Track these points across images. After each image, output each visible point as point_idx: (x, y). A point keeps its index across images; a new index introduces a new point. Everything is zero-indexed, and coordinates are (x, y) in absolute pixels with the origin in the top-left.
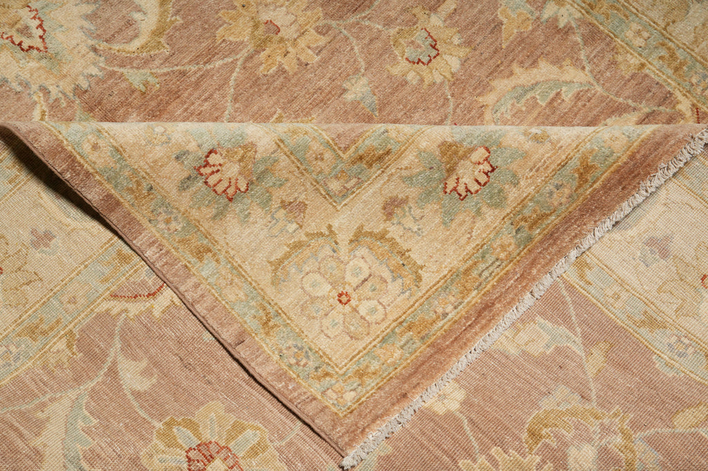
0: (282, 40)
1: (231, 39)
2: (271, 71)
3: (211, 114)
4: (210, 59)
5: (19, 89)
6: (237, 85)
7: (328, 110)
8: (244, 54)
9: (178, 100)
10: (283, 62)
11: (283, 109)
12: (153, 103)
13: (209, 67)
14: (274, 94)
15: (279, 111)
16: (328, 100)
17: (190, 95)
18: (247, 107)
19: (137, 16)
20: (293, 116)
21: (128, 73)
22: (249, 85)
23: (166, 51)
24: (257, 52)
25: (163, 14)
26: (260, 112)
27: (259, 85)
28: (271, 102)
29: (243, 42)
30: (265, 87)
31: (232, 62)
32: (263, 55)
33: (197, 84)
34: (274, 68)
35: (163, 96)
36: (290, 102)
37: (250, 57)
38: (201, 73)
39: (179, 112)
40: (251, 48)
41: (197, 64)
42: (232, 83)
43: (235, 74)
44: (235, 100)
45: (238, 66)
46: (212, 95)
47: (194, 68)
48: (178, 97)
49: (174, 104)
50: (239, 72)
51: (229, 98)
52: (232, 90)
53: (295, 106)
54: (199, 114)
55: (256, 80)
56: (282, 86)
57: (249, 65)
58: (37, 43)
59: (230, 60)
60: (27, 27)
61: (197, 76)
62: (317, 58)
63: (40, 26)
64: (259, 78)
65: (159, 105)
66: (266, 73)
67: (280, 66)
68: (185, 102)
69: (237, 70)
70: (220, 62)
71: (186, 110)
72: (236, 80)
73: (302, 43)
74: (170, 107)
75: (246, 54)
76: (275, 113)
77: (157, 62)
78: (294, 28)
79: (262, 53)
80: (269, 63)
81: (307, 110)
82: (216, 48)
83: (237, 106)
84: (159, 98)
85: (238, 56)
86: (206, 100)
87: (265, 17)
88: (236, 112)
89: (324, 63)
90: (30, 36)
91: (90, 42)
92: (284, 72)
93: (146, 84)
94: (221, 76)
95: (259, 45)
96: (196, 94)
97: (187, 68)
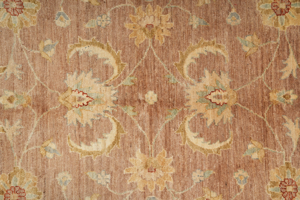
0: (157, 27)
1: (141, 42)
2: (164, 41)
3: (160, 72)
4: (142, 55)
5: (99, 118)
6: (159, 55)
7: (193, 37)
8: (150, 43)
9: (146, 77)
10: (164, 34)
11: (179, 49)
12: (141, 85)
13: (144, 58)
14: (172, 47)
15: (179, 51)
16: (190, 33)
17: (148, 72)
18: (168, 59)
19: (106, 62)
20: (185, 49)
21: (124, 83)
22: (162, 52)
23: (127, 65)
24: (153, 39)
25: (113, 54)
26: (174, 57)
27: (165, 49)
28: (174, 51)
29: (146, 40)
30: (167, 48)
31: (149, 49)
32: (156, 38)
33: (147, 67)
34: (164, 39)
35: (141, 80)
36: (179, 45)
37: (153, 43)
38: (144, 62)
39: (150, 81)
40: (150, 40)
41: (140, 60)
42: (156, 56)
43: (154, 53)
44: (163, 60)
45: (153, 49)
46: (155, 66)
47: (140, 62)
48: (145, 76)
49: (147, 79)
50: (155, 51)
51: (160, 62)
52: (159, 58)
53: (182, 45)
54: (157, 75)
55: (162, 48)
56: (172, 42)
57: (155, 45)
58: (88, 99)
59: (148, 49)
60: (80, 98)
61: (144, 64)
62: (173, 23)
63: (83, 93)
64: (162, 47)
65: (142, 84)
66: (163, 43)
67: (164, 36)
68: (149, 75)
69: (153, 50)
70: (146, 53)
71: (152, 77)
72: (157, 54)
73: (164, 22)
74: (147, 81)
75: (151, 43)
76: (178, 53)
77: (128, 71)
78: (156, 19)
79: (155, 38)
80: (160, 39)
81: (187, 43)
82: (140, 49)
83: (165, 62)
84: (141, 82)
85: (149, 45)
86: (154, 69)
87: (144, 25)
88: (167, 64)
89: (177, 23)
90: (83, 99)
91: (103, 84)
92: (168, 37)
93: (132, 81)
94: (150, 57)
95: (152, 36)
96: (149, 70)
97: (138, 64)
